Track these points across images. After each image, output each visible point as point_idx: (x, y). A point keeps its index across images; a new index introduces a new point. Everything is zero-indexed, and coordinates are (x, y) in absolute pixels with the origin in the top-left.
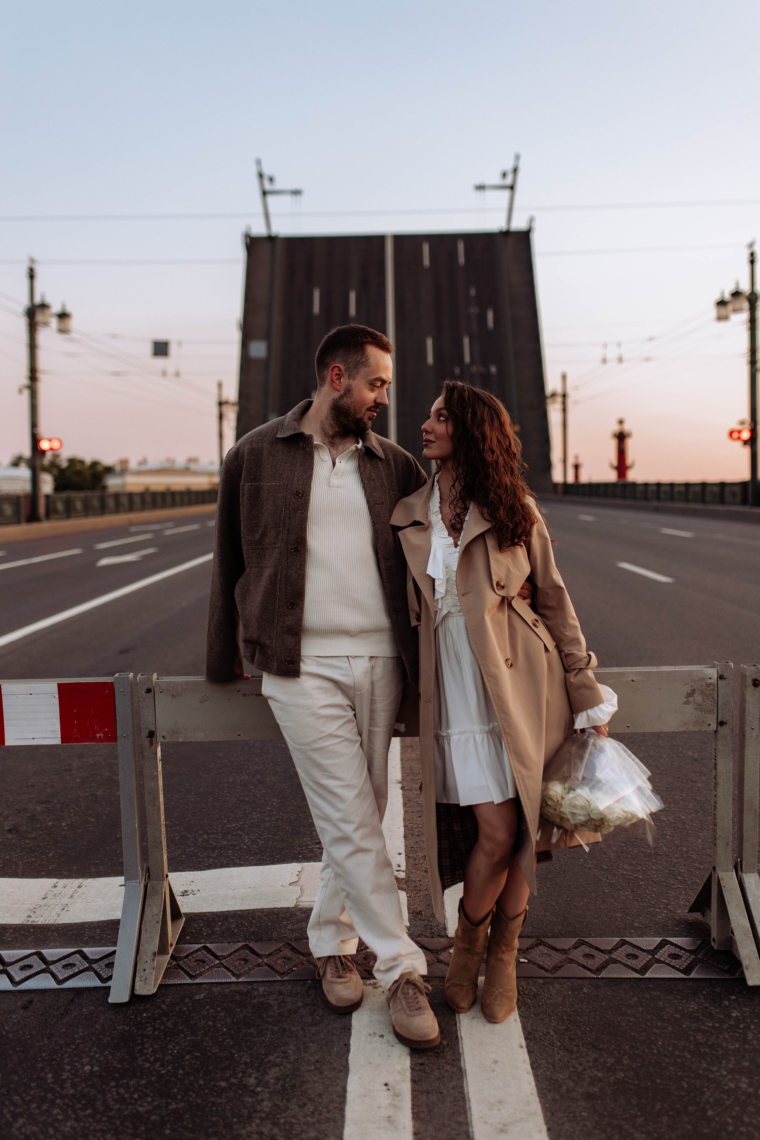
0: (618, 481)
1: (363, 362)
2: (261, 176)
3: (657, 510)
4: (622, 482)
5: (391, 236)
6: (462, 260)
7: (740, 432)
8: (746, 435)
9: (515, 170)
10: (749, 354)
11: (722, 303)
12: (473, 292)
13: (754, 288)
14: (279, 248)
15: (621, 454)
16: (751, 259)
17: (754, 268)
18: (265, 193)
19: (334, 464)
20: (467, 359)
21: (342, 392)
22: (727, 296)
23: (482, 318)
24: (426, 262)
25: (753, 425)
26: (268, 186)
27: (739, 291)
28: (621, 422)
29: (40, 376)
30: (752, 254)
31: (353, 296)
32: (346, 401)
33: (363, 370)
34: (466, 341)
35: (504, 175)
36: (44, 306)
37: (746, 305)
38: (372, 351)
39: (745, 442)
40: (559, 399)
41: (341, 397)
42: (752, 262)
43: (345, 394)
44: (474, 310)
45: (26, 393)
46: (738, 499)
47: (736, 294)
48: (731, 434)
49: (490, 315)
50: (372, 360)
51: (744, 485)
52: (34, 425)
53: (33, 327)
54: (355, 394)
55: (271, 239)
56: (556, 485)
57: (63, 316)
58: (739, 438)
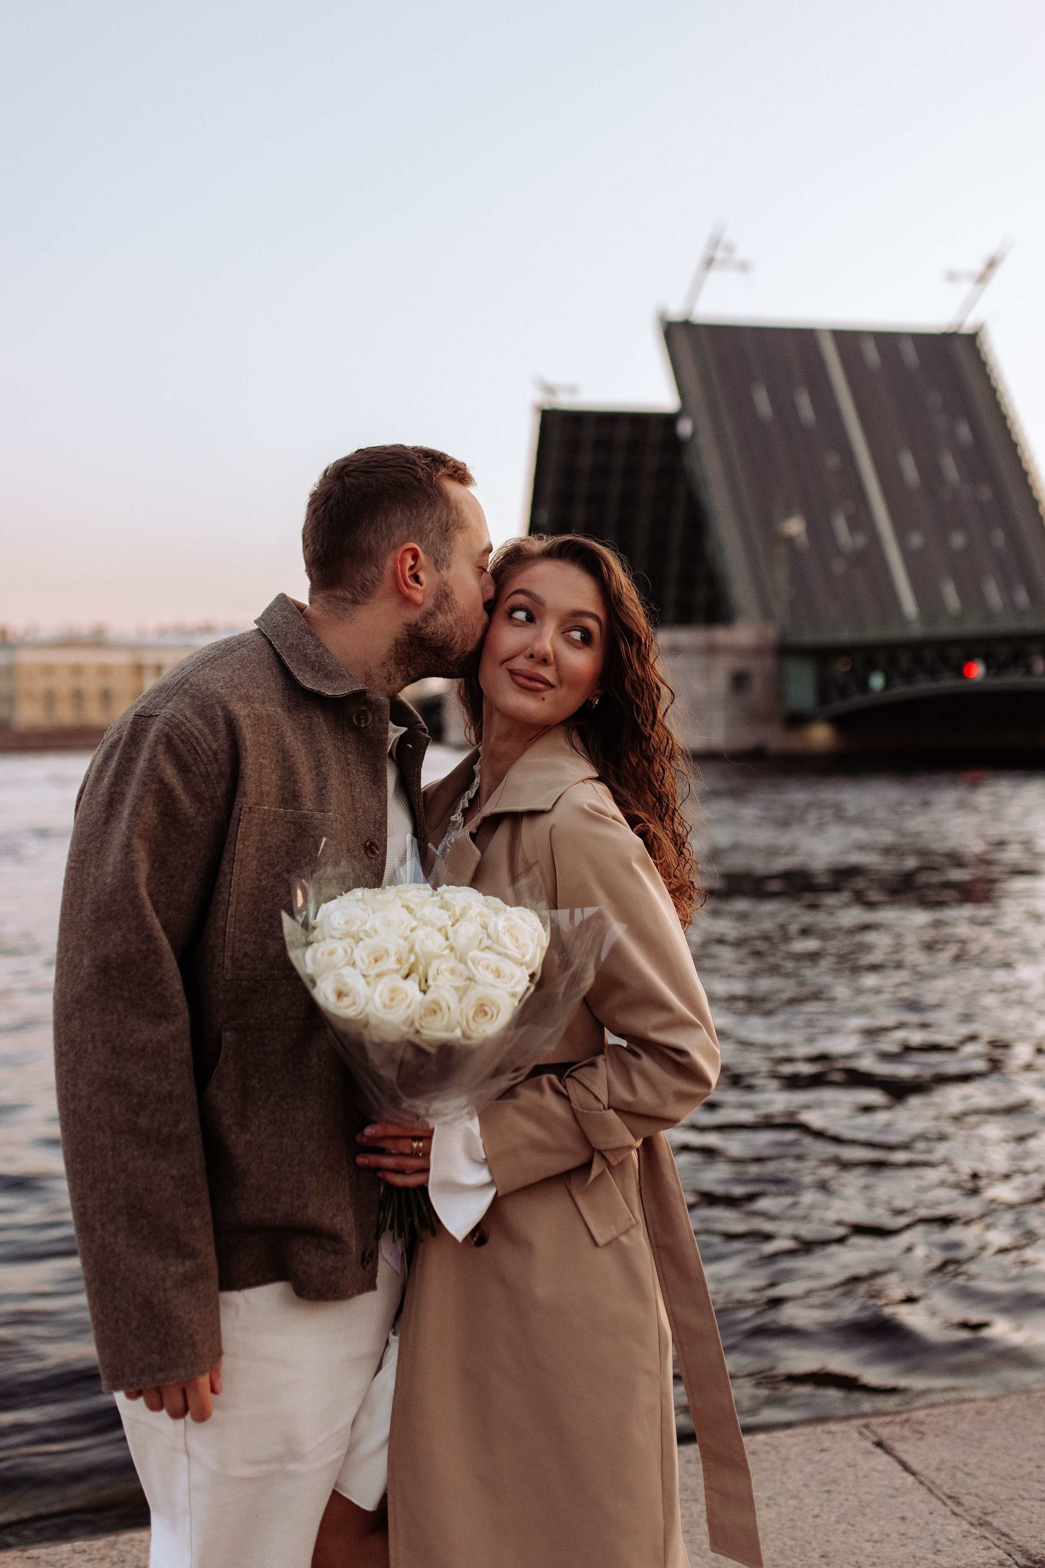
1: (455, 521)
20: (954, 479)
21: (430, 602)
32: (443, 621)
33: (460, 541)
34: (947, 459)
41: (430, 616)
43: (438, 606)
44: (942, 423)
50: (467, 512)
54: (460, 599)
55: (687, 326)
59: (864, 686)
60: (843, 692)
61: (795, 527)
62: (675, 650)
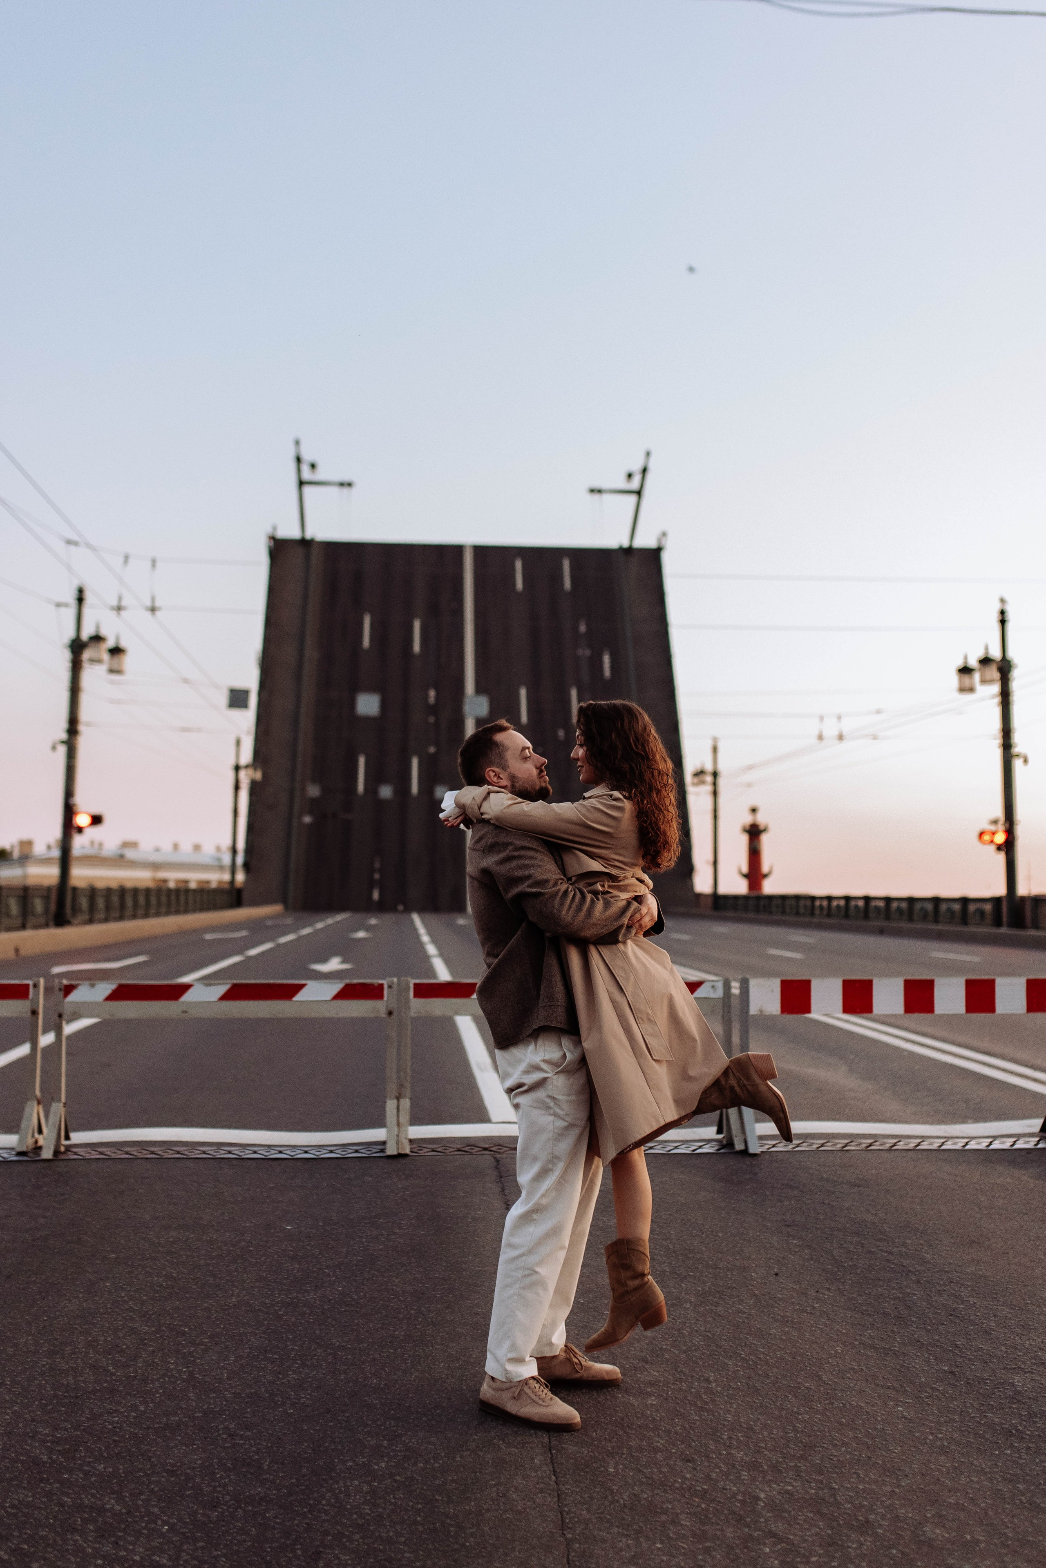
0: (749, 893)
2: (299, 460)
3: (881, 932)
4: (754, 894)
5: (471, 546)
6: (567, 584)
7: (994, 834)
8: (1000, 838)
9: (644, 471)
10: (1001, 735)
11: (965, 670)
12: (583, 628)
13: (1006, 654)
14: (316, 557)
15: (754, 854)
16: (1000, 618)
17: (1005, 628)
18: (301, 483)
22: (973, 663)
23: (596, 663)
24: (519, 585)
25: (1007, 825)
26: (307, 475)
27: (989, 656)
28: (754, 810)
29: (81, 728)
30: (1002, 613)
31: (417, 625)
34: (573, 692)
35: (630, 476)
36: (97, 639)
37: (997, 675)
39: (999, 848)
40: (709, 779)
42: (1003, 622)
44: (585, 652)
45: (62, 750)
46: (989, 918)
47: (985, 661)
48: (981, 834)
49: (607, 660)
51: (996, 901)
52: (69, 793)
53: (76, 667)
55: (305, 543)
56: (699, 896)
57: (116, 651)
58: (992, 841)
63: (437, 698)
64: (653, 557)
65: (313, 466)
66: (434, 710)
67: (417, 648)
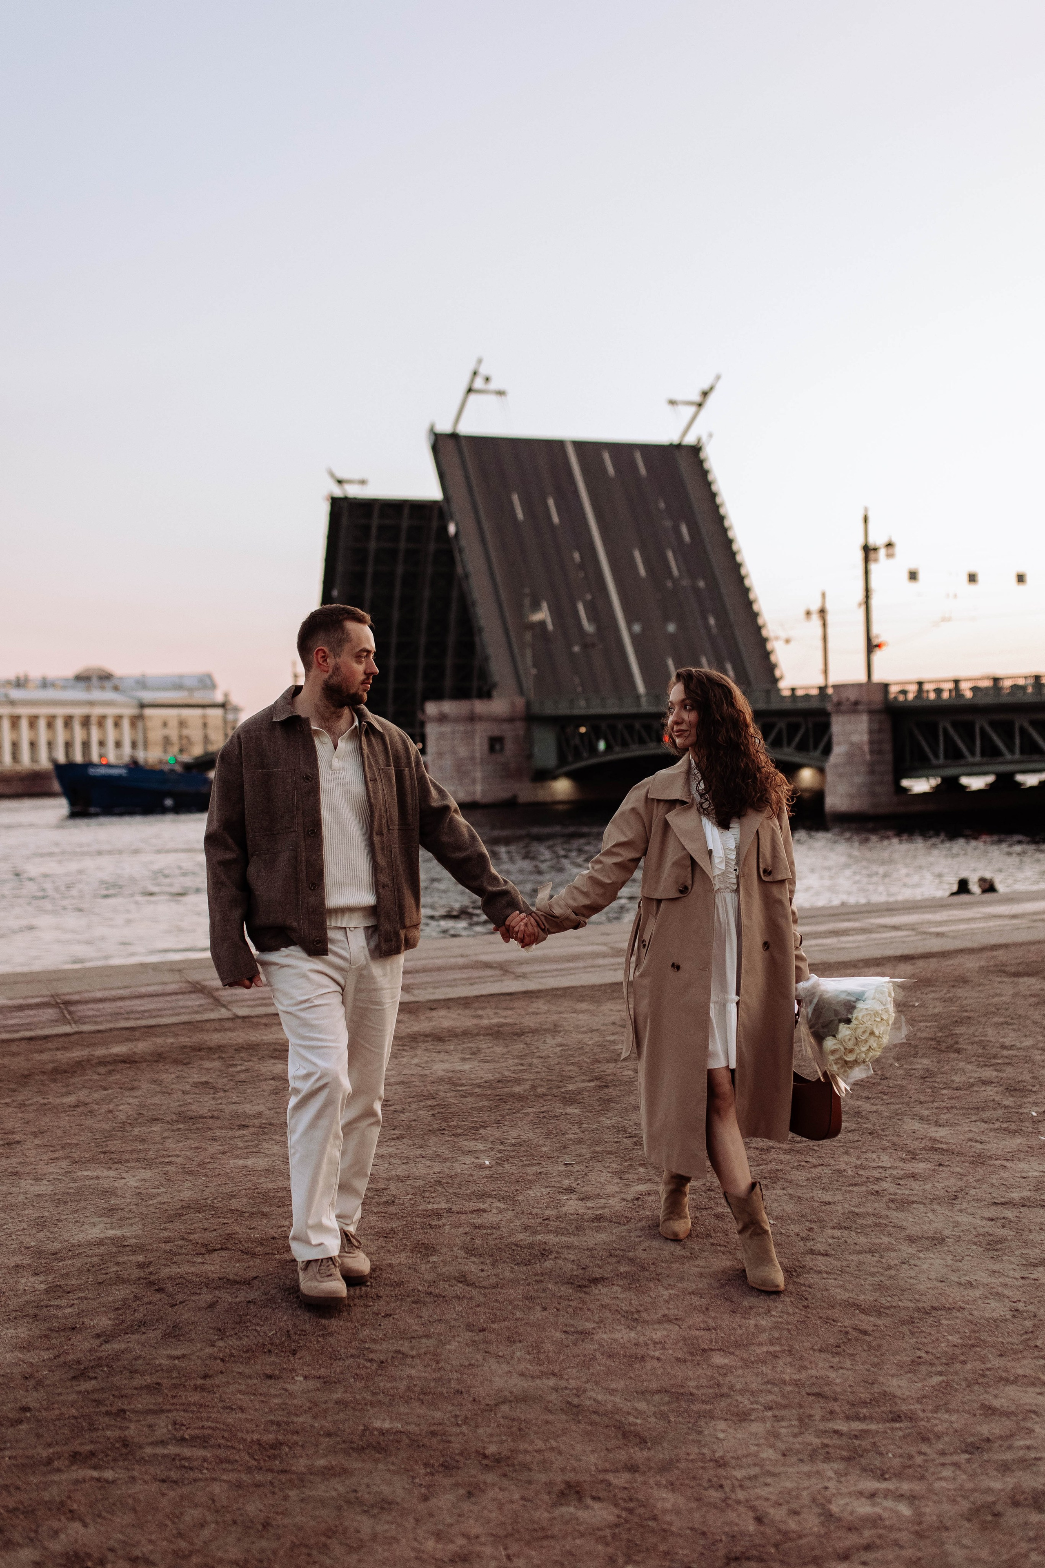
1: (344, 638)
2: (475, 375)
5: (570, 441)
6: (643, 471)
12: (662, 505)
14: (465, 447)
18: (470, 390)
19: (335, 747)
20: (676, 572)
21: (331, 671)
23: (678, 532)
24: (611, 470)
31: (551, 502)
32: (336, 680)
33: (347, 647)
34: (670, 555)
38: (351, 626)
41: (331, 677)
43: (334, 673)
44: (668, 523)
49: (684, 530)
50: (353, 635)
54: (344, 670)
55: (454, 436)
59: (593, 749)
60: (578, 756)
61: (542, 615)
62: (442, 718)
63: (581, 557)
64: (696, 450)
65: (487, 379)
66: (582, 566)
67: (556, 519)
